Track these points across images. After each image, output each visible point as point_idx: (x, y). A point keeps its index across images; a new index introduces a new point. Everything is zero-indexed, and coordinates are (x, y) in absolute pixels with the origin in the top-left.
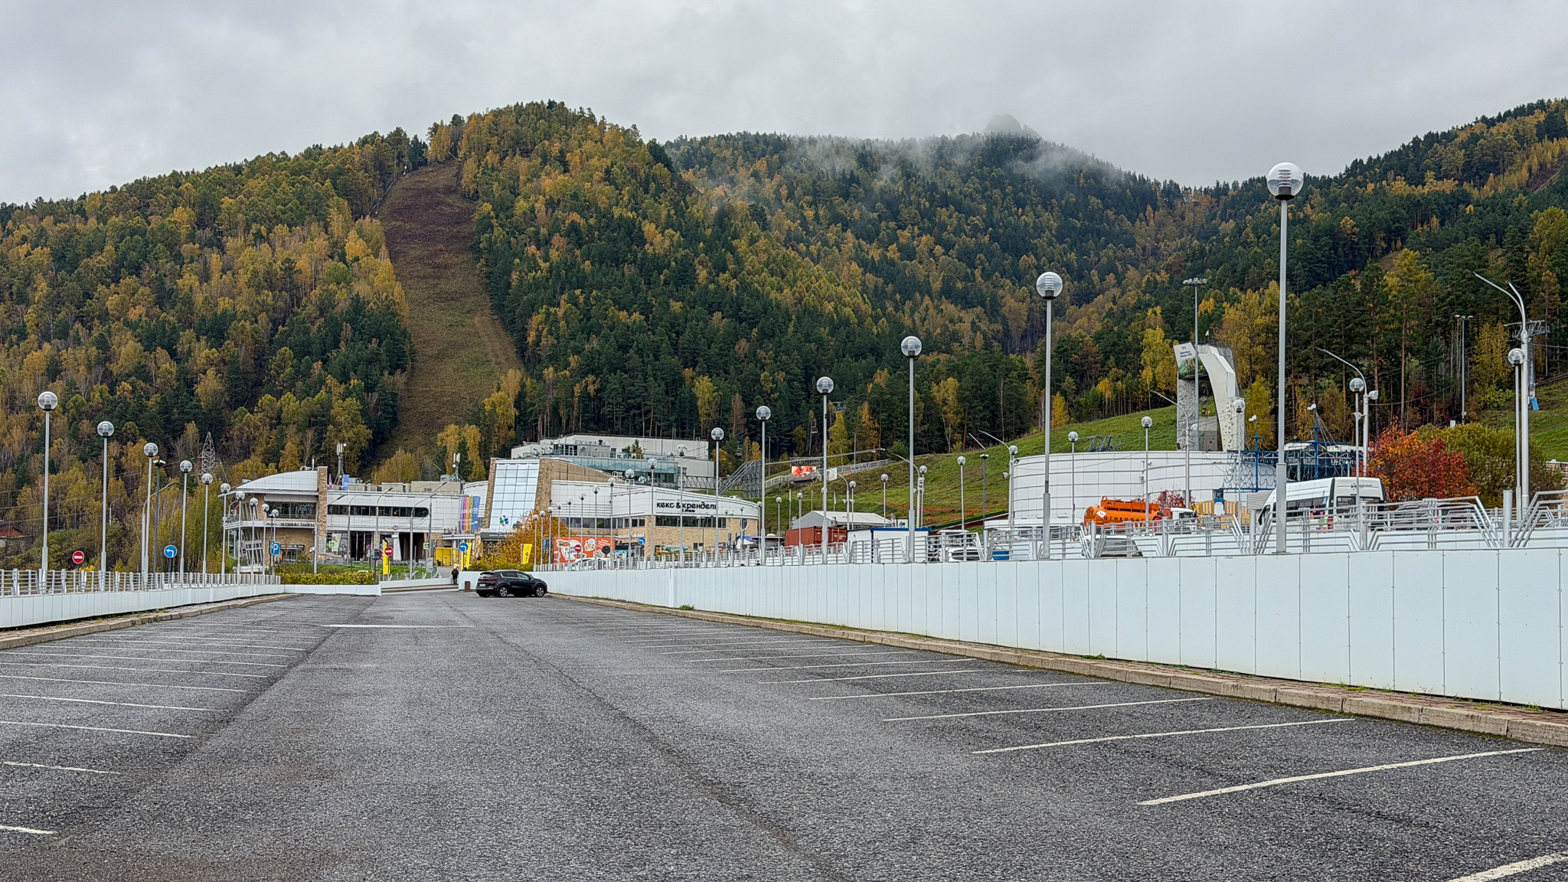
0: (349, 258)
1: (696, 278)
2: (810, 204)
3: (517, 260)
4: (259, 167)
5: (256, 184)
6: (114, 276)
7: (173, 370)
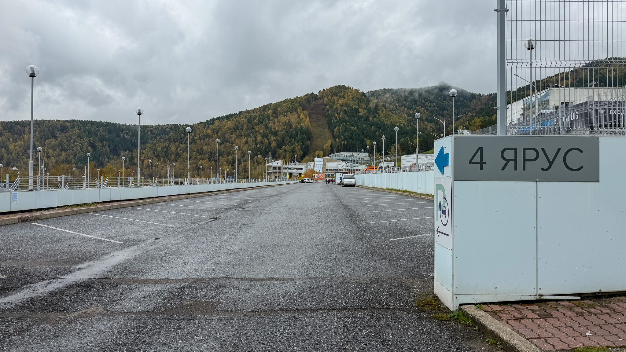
0: (301, 119)
1: (369, 119)
2: (397, 103)
3: (333, 118)
4: (285, 101)
5: (285, 105)
6: (257, 124)
7: (267, 142)
